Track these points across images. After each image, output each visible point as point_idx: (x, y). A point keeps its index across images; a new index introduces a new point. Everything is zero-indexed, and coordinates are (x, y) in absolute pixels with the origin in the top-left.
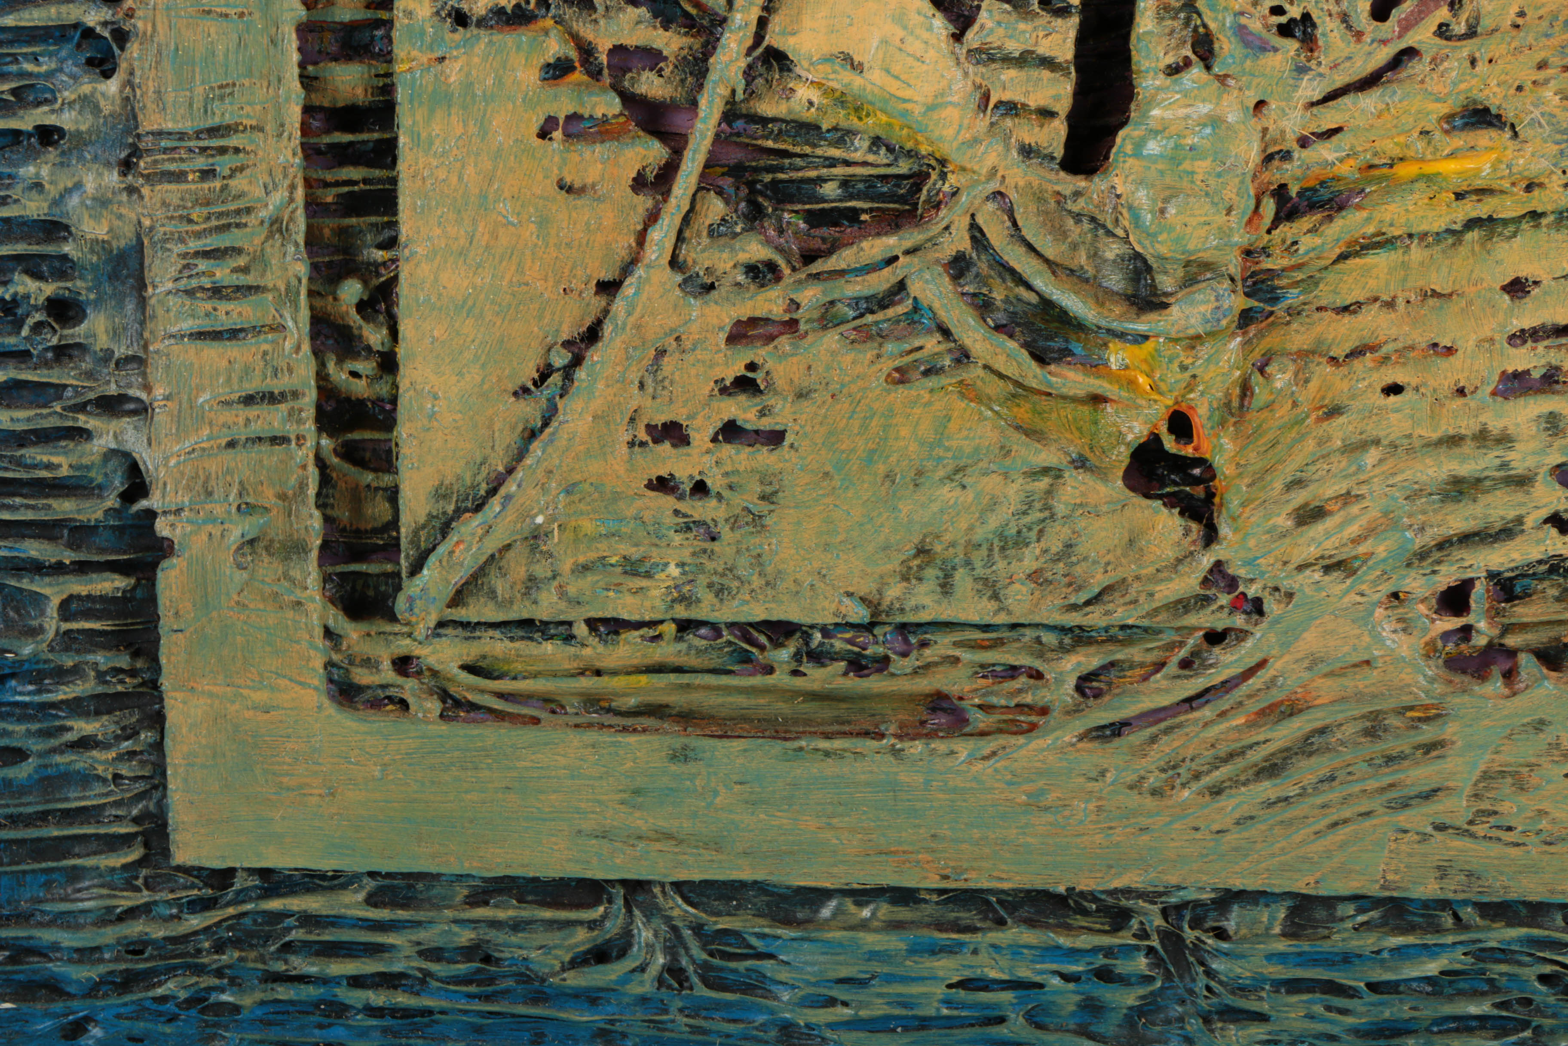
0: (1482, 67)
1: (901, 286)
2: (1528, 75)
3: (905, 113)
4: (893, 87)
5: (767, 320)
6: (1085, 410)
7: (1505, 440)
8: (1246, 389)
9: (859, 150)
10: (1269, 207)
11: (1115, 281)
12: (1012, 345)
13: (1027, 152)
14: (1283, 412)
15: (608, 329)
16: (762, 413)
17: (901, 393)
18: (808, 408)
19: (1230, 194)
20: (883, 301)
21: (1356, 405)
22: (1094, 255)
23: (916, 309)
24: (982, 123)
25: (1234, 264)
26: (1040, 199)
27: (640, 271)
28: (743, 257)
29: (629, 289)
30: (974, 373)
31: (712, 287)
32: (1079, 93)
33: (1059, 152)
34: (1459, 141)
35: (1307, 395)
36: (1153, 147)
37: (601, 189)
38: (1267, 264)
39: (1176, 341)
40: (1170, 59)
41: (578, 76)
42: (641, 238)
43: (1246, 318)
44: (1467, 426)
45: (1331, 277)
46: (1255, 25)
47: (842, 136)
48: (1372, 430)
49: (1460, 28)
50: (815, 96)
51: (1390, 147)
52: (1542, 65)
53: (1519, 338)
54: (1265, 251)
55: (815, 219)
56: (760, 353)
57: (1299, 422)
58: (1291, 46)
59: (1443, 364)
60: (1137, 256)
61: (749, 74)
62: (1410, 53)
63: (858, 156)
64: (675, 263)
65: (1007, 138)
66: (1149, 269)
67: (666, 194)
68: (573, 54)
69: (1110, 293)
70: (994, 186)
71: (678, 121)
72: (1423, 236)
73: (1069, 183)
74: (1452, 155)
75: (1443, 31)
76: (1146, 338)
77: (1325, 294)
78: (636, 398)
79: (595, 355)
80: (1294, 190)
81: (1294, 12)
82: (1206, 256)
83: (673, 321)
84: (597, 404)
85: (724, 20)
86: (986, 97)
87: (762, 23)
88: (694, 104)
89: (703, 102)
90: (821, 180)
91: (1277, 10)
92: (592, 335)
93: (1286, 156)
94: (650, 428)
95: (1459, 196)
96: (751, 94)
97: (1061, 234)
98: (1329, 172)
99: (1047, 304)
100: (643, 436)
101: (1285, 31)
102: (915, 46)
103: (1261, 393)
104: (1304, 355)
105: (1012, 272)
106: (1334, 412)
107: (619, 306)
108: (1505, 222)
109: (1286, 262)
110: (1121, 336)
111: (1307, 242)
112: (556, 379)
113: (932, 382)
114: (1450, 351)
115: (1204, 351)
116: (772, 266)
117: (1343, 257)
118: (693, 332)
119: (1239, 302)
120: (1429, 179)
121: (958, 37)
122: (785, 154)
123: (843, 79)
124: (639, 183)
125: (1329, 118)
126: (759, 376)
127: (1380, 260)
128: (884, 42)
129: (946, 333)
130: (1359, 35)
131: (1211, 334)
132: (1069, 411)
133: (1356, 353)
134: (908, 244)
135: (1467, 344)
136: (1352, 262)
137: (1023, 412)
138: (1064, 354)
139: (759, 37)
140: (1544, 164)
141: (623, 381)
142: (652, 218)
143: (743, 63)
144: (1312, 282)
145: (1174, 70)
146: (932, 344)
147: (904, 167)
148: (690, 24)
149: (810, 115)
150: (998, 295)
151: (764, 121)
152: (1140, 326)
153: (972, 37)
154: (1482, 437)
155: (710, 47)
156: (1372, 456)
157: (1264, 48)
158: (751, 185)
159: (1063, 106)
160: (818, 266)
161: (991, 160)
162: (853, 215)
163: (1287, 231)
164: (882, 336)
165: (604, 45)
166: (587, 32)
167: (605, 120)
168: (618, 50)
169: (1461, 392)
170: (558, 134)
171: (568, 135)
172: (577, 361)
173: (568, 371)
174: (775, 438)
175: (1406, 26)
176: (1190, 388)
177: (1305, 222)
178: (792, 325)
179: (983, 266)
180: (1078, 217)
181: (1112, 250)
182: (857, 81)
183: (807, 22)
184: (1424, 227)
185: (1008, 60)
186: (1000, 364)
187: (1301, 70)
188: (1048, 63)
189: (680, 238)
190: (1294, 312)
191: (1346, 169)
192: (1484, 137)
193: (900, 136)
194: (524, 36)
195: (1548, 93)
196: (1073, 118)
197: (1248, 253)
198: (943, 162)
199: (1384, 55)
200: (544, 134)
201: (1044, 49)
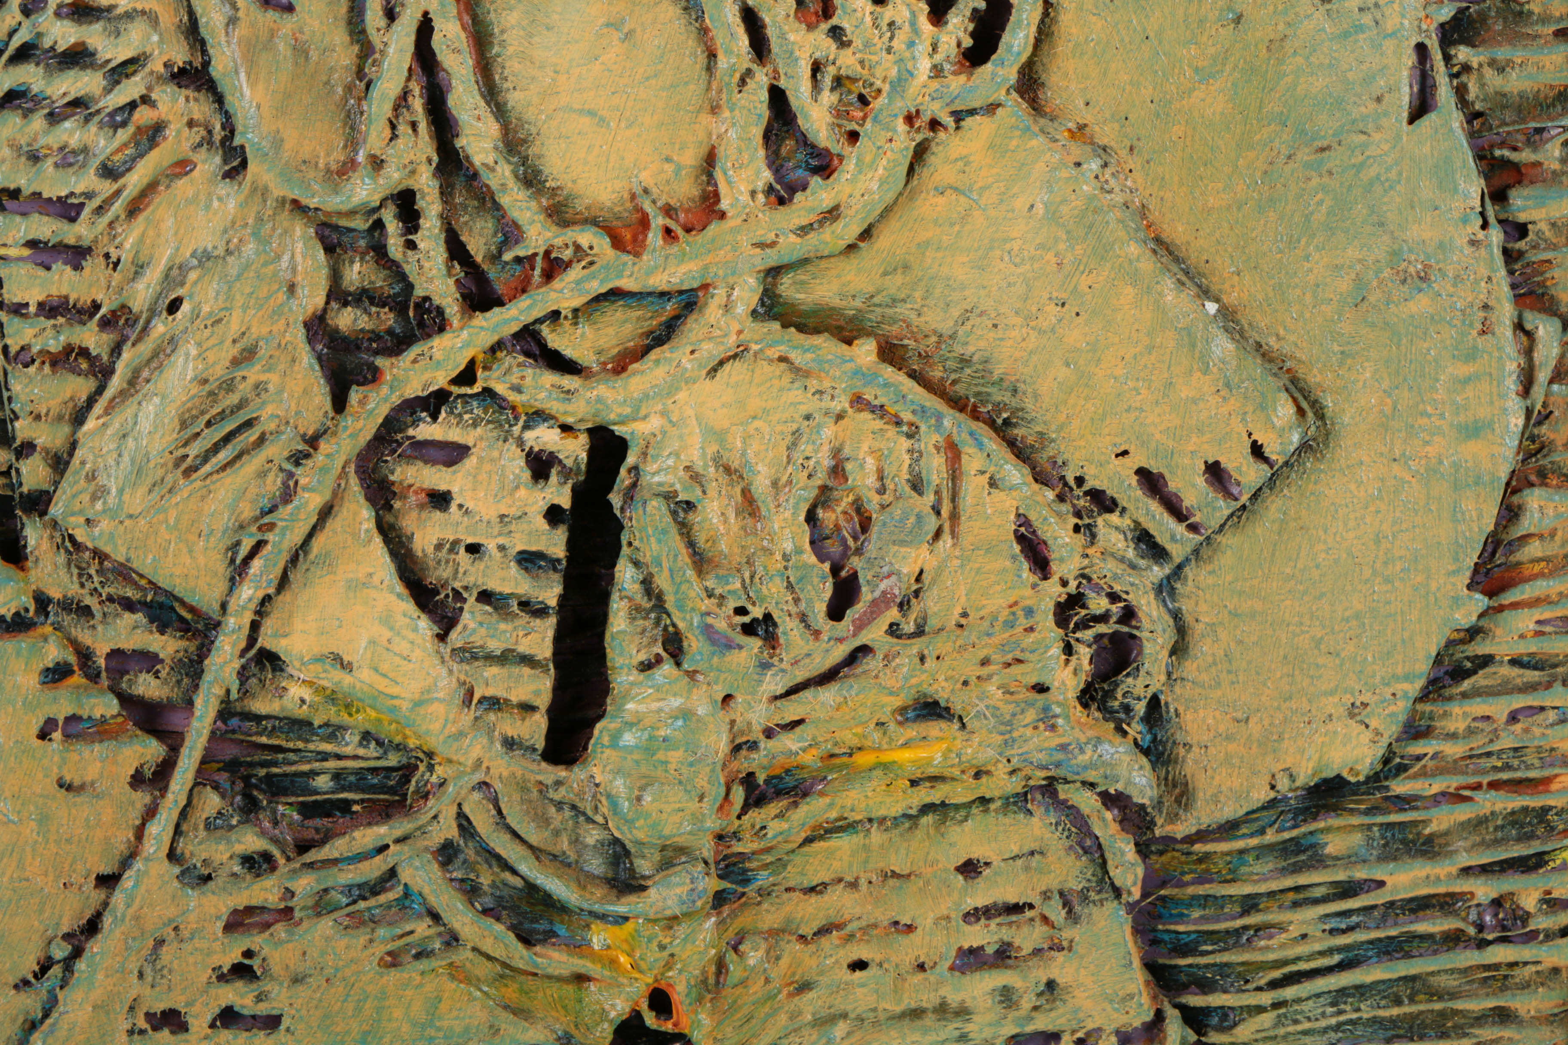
0: (930, 663)
1: (392, 873)
2: (973, 671)
3: (394, 709)
4: (381, 684)
5: (263, 909)
6: (570, 990)
7: (963, 1012)
8: (721, 966)
9: (350, 744)
10: (739, 794)
11: (596, 865)
12: (499, 928)
13: (510, 744)
14: (757, 988)
15: (107, 921)
16: (259, 999)
17: (394, 975)
18: (302, 991)
19: (702, 782)
20: (375, 888)
21: (824, 980)
22: (576, 841)
23: (407, 895)
24: (467, 717)
25: (707, 848)
26: (523, 788)
27: (138, 865)
28: (239, 849)
29: (128, 882)
30: (463, 955)
31: (209, 878)
32: (559, 688)
33: (540, 744)
34: (912, 731)
35: (779, 972)
36: (628, 738)
37: (100, 787)
38: (738, 848)
39: (654, 921)
40: (643, 657)
41: (77, 679)
42: (140, 833)
43: (720, 899)
44: (928, 1000)
45: (797, 859)
46: (721, 625)
47: (334, 731)
48: (840, 1004)
49: (909, 627)
50: (307, 694)
51: (849, 738)
52: (985, 662)
53: (974, 915)
54: (735, 834)
55: (309, 810)
56: (256, 941)
57: (771, 997)
58: (755, 644)
59: (904, 940)
60: (616, 841)
61: (243, 674)
62: (864, 650)
63: (349, 750)
64: (172, 856)
65: (490, 731)
66: (627, 853)
67: (164, 790)
68: (72, 659)
69: (590, 876)
70: (479, 776)
71: (175, 720)
72: (882, 820)
73: (550, 773)
74: (905, 745)
75: (894, 630)
76: (626, 919)
77: (793, 876)
78: (135, 988)
79: (95, 947)
80: (761, 778)
81: (757, 612)
82: (681, 841)
83: (171, 912)
84: (97, 995)
85: (218, 624)
86: (470, 693)
87: (255, 626)
88: (190, 703)
89: (199, 702)
90: (314, 773)
91: (741, 611)
92: (92, 927)
93: (753, 746)
94: (149, 1016)
95: (914, 783)
96: (244, 692)
97: (544, 821)
98: (793, 761)
99: (531, 888)
100: (142, 1024)
101: (749, 629)
102: (401, 646)
103: (735, 971)
104: (774, 934)
105: (498, 858)
106: (804, 987)
107: (118, 898)
108: (957, 807)
109: (756, 846)
110: (603, 917)
111: (775, 827)
112: (56, 971)
113: (424, 965)
114: (910, 928)
115: (681, 930)
116: (267, 857)
117: (808, 841)
118: (191, 921)
119: (713, 884)
120: (886, 767)
121: (442, 637)
122: (279, 749)
123: (334, 677)
124: (137, 780)
125: (792, 710)
126: (256, 963)
127: (843, 843)
128: (372, 642)
129: (435, 917)
130: (817, 633)
131: (687, 915)
132: (554, 990)
133: (823, 931)
134: (398, 833)
135: (926, 922)
136: (817, 845)
137: (511, 992)
138: (549, 936)
139: (252, 640)
140: (991, 753)
141: (123, 971)
142: (150, 813)
143: (237, 664)
144: (780, 864)
145: (646, 667)
146: (422, 928)
147: (393, 760)
148: (185, 628)
149: (303, 712)
150: (485, 880)
151: (258, 718)
152: (620, 908)
153: (456, 637)
154: (942, 1010)
155: (204, 650)
156: (840, 1029)
157: (730, 646)
158: (246, 779)
159: (544, 700)
160: (312, 856)
161: (476, 751)
162: (345, 806)
163: (755, 816)
164: (375, 922)
165: (101, 649)
166: (85, 637)
167: (103, 720)
168: (115, 654)
169: (921, 967)
170: (57, 735)
171: (67, 736)
172: (77, 953)
173: (68, 963)
174: (272, 1022)
175: (860, 626)
176: (668, 966)
177: (773, 808)
178: (287, 912)
179: (470, 852)
180: (559, 805)
181: (592, 836)
182: (347, 680)
183: (298, 624)
184: (882, 812)
185: (490, 658)
186: (487, 946)
187: (765, 666)
188: (528, 660)
189: (178, 831)
190: (765, 893)
191: (809, 758)
192: (935, 728)
193: (388, 731)
194: (23, 642)
195: (991, 688)
196: (553, 712)
197: (720, 837)
198: (430, 755)
199: (840, 652)
200: (43, 735)
201: (524, 647)
